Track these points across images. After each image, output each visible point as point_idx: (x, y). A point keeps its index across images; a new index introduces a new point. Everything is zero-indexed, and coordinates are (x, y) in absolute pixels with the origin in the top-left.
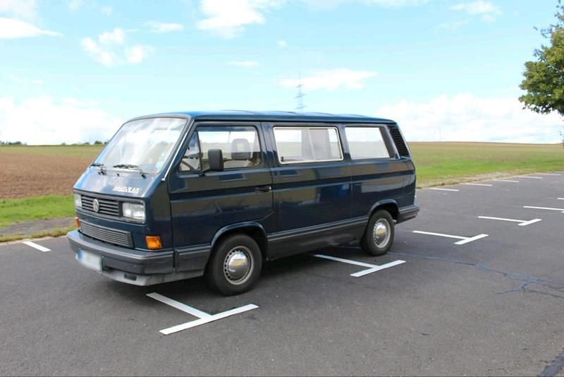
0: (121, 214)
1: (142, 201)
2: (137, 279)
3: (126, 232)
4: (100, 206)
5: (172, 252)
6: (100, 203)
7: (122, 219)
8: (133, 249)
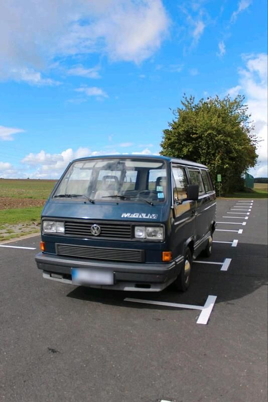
0: (133, 236)
1: (162, 225)
2: (152, 286)
3: (141, 250)
4: (102, 230)
5: (174, 263)
6: (101, 228)
7: (133, 240)
8: (144, 263)
